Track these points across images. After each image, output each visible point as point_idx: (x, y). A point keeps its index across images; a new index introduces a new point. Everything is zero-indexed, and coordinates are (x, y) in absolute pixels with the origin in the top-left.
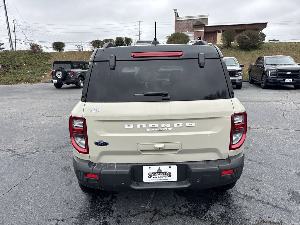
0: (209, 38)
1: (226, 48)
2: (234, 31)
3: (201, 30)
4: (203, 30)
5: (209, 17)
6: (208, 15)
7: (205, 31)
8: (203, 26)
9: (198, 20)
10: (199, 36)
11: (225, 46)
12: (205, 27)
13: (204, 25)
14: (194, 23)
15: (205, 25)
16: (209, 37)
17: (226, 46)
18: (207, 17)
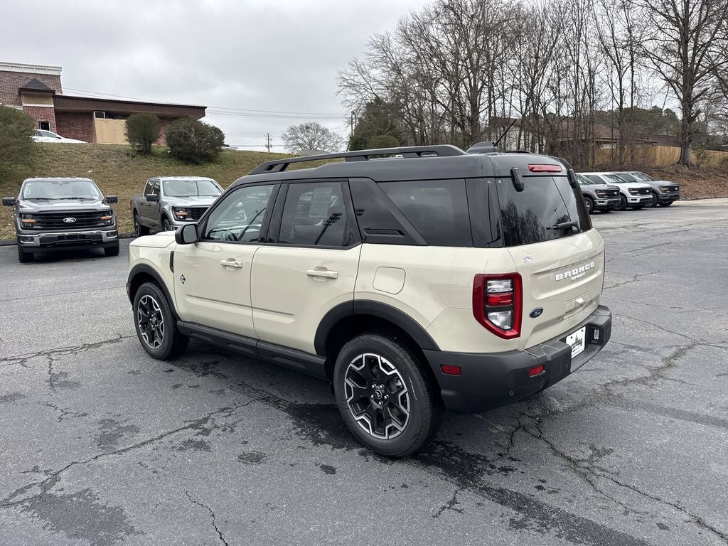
0: (71, 127)
1: (141, 155)
2: (156, 118)
3: (46, 104)
4: (53, 106)
5: (61, 73)
6: (59, 69)
7: (57, 108)
8: (52, 94)
9: (32, 77)
10: (43, 120)
11: (138, 151)
12: (55, 97)
13: (54, 92)
14: (23, 83)
15: (57, 94)
16: (70, 124)
17: (141, 151)
18: (56, 73)
